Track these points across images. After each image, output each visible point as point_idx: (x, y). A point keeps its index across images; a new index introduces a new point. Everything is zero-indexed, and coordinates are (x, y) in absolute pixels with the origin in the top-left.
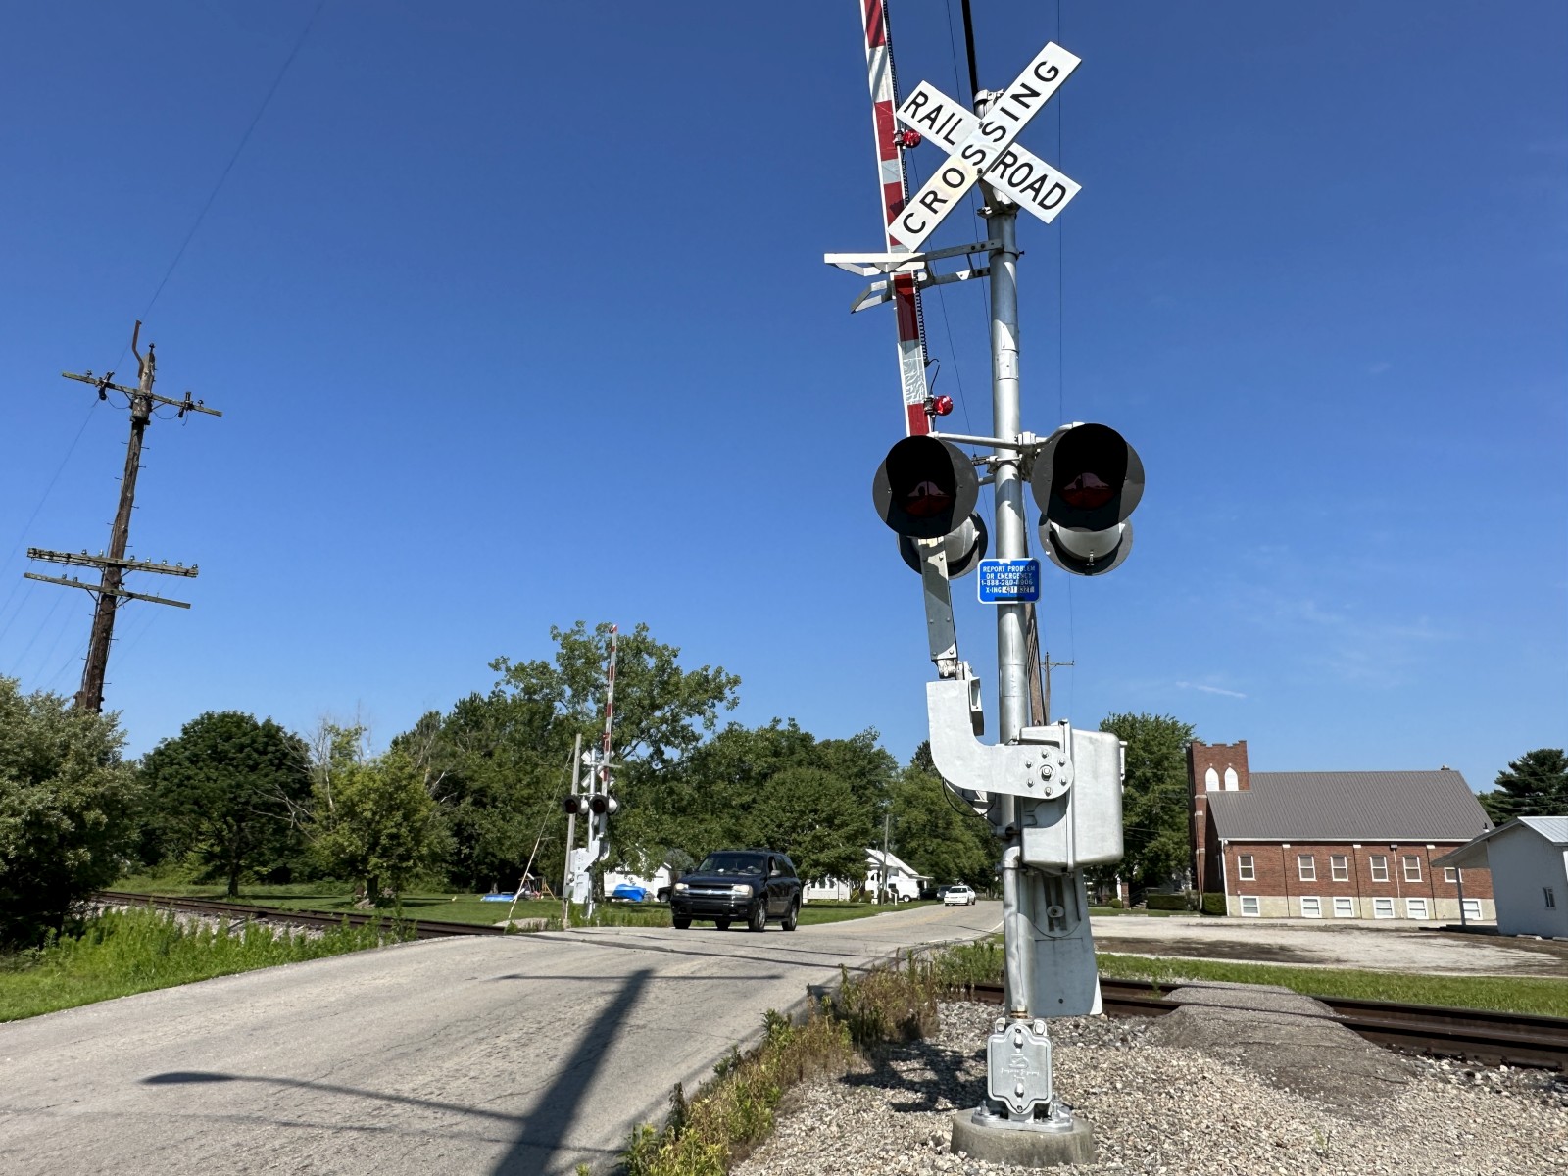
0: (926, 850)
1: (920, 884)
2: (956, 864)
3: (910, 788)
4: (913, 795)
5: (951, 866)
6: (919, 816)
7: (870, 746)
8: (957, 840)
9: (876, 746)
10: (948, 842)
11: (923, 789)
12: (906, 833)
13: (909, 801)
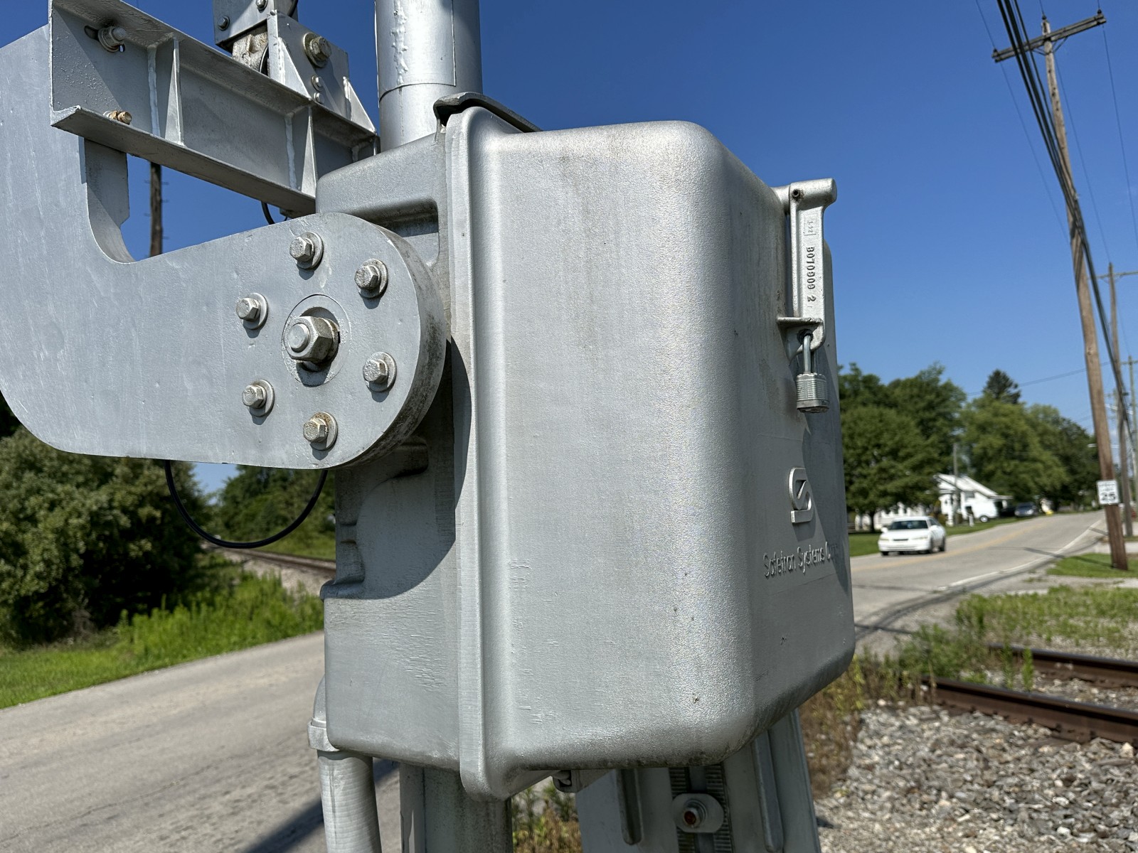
0: (1005, 473)
1: (999, 504)
2: (1036, 483)
3: (981, 416)
4: (986, 423)
5: (1031, 484)
6: (996, 441)
7: (937, 380)
8: (1035, 460)
9: (943, 380)
10: (1026, 463)
11: (996, 415)
12: (982, 458)
13: (983, 428)
